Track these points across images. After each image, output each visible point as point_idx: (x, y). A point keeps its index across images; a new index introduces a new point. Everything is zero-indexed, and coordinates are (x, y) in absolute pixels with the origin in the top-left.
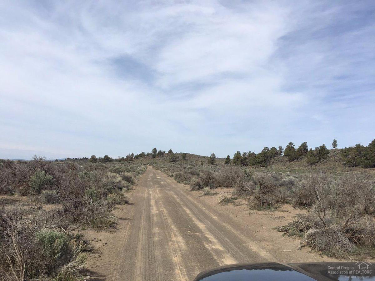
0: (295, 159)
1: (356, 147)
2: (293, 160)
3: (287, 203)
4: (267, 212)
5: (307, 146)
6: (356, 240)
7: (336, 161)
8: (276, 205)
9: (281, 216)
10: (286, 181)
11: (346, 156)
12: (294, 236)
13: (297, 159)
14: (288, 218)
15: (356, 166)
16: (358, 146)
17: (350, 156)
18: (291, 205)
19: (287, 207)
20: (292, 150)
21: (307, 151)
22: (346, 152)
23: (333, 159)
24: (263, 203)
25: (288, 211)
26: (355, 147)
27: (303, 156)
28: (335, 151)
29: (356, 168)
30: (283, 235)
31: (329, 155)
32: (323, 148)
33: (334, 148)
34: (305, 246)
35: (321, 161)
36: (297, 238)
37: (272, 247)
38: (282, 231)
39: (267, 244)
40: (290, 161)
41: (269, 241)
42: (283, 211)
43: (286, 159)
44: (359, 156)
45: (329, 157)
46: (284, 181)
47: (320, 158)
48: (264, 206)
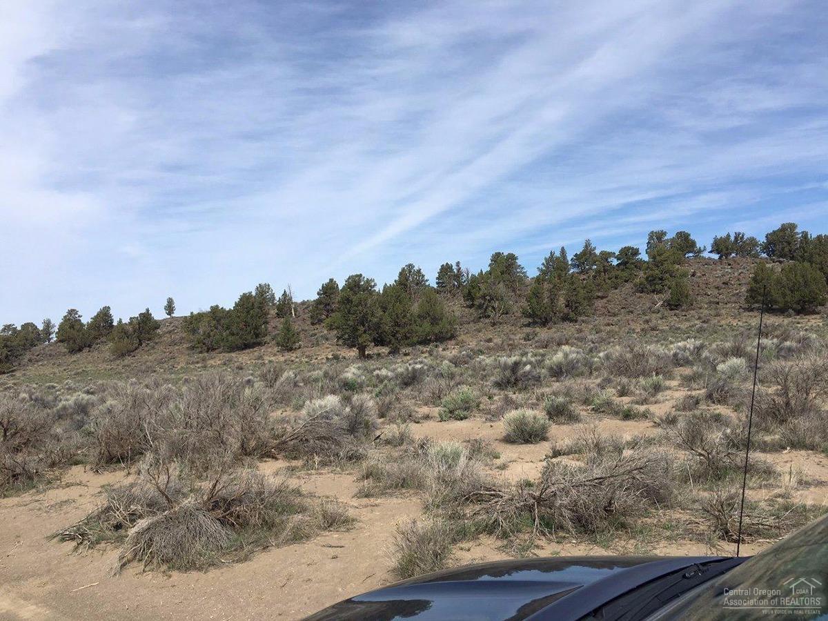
0: (85, 346)
1: (211, 312)
2: (80, 350)
3: (76, 463)
4: (26, 497)
5: (110, 316)
6: (232, 520)
7: (174, 343)
8: (50, 475)
9: (65, 498)
10: (67, 406)
11: (194, 331)
12: (103, 545)
13: (90, 346)
14: (82, 500)
15: (214, 349)
16: (215, 310)
17: (201, 331)
18: (88, 467)
19: (77, 472)
20: (77, 327)
21: (111, 326)
22: (193, 321)
23: (166, 339)
24: (14, 476)
25: (81, 482)
26: (209, 312)
27: (104, 339)
28: (171, 323)
29: (213, 354)
30: (76, 548)
31: (159, 331)
32: (146, 317)
33: (169, 317)
34: (129, 561)
35: (144, 345)
36: (109, 546)
37: (49, 587)
38: (73, 539)
39: (38, 581)
40: (72, 351)
41: (42, 575)
42: (68, 485)
43: (63, 348)
44: (217, 328)
45: (161, 337)
46: (64, 408)
47: (140, 341)
48: (19, 484)
